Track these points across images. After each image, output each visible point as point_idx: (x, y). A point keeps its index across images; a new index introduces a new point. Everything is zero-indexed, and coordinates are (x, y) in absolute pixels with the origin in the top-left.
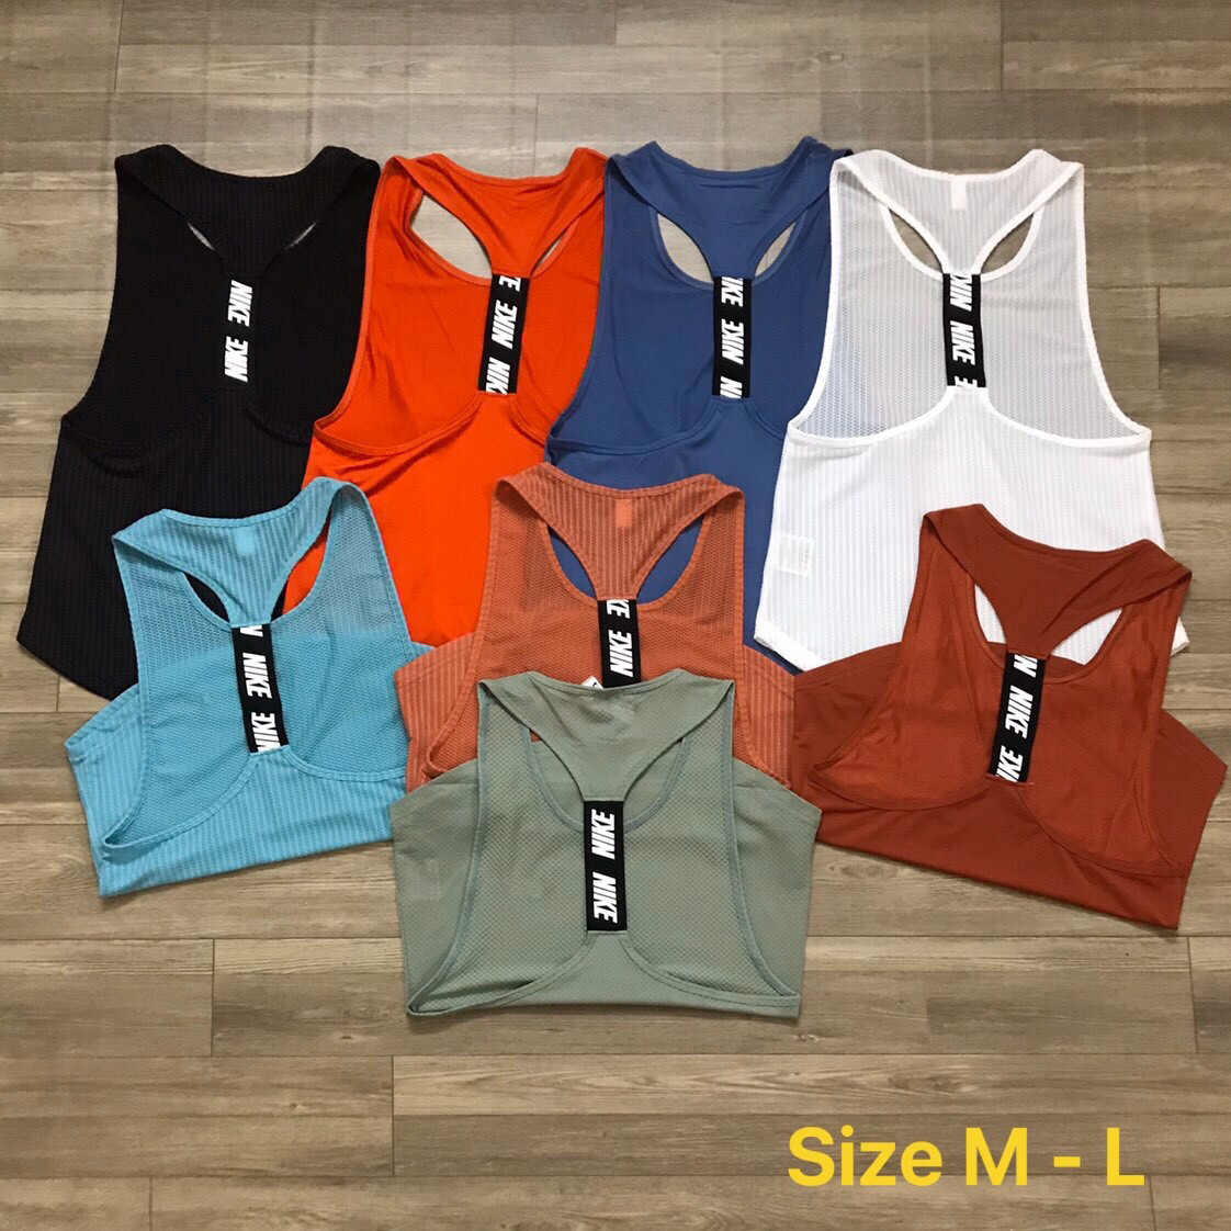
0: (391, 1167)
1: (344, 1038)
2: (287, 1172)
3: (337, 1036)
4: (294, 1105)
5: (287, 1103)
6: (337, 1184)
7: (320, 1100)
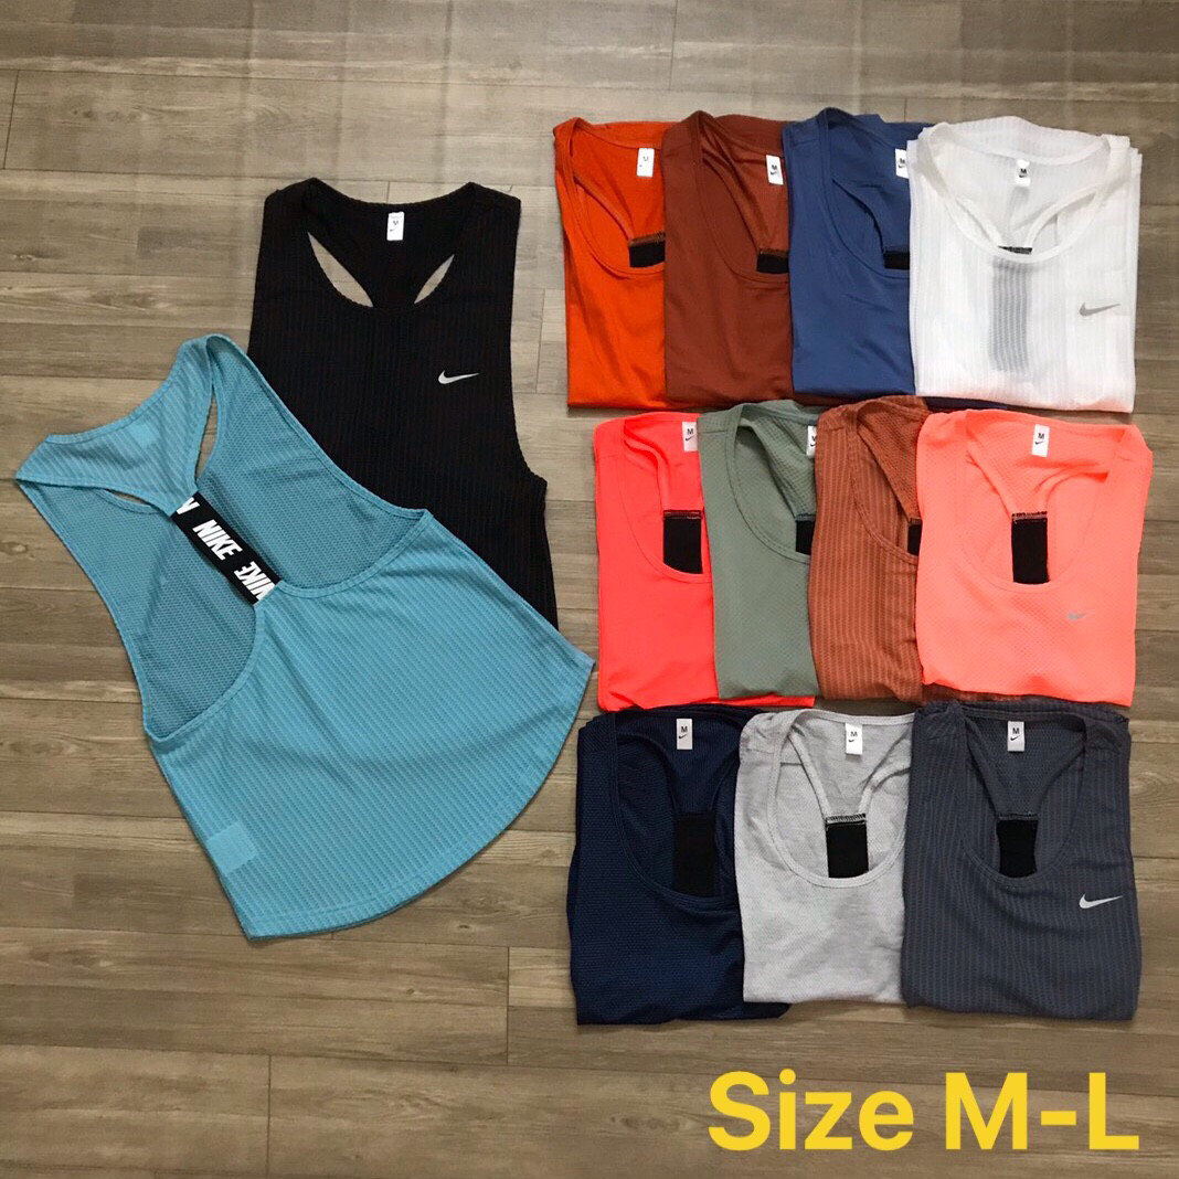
0: (504, 1056)
1: (461, 927)
2: (403, 1056)
3: (454, 925)
4: (411, 991)
5: (404, 988)
6: (451, 1070)
7: (437, 988)
